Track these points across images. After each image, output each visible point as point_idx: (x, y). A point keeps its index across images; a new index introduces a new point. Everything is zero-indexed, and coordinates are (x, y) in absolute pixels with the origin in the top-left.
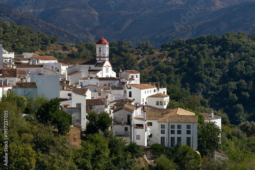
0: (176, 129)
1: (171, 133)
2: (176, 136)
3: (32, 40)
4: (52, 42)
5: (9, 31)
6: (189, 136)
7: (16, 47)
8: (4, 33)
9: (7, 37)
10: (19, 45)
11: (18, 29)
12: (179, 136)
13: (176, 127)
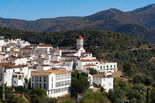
0: (39, 79)
1: (37, 81)
2: (39, 83)
3: (132, 42)
4: (143, 44)
5: (120, 38)
6: (45, 83)
7: (122, 46)
8: (117, 39)
9: (118, 41)
10: (124, 45)
11: (125, 37)
12: (40, 83)
13: (39, 78)
